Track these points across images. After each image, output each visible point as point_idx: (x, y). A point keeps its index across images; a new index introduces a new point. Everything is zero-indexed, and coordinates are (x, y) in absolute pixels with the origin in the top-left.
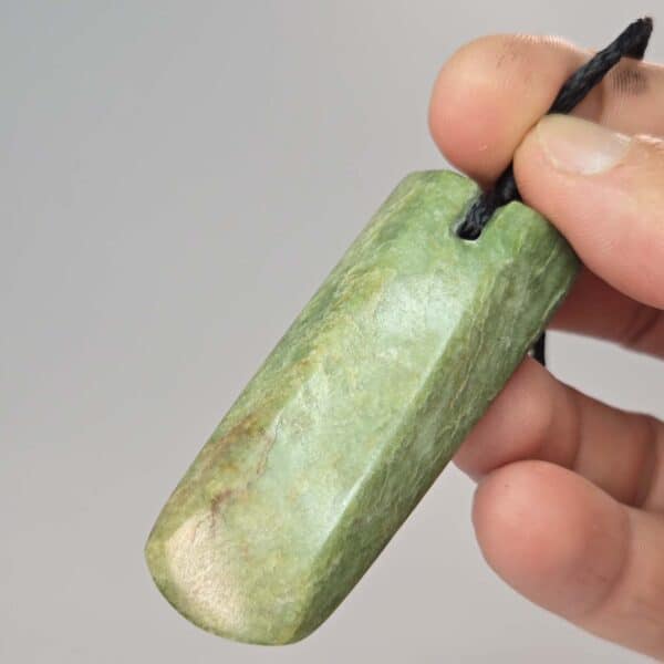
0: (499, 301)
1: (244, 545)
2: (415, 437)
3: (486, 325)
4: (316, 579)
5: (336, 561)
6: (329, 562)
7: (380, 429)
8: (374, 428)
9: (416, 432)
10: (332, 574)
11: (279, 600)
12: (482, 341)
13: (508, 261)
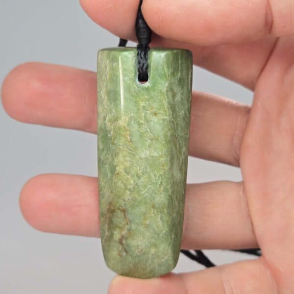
0: (172, 103)
1: (140, 250)
2: (173, 177)
3: (173, 116)
4: (171, 246)
5: (173, 236)
6: (171, 239)
7: (160, 185)
8: (158, 186)
9: (172, 175)
10: (174, 241)
11: (162, 260)
12: (175, 123)
13: (167, 84)
